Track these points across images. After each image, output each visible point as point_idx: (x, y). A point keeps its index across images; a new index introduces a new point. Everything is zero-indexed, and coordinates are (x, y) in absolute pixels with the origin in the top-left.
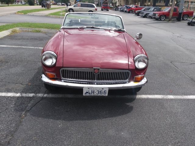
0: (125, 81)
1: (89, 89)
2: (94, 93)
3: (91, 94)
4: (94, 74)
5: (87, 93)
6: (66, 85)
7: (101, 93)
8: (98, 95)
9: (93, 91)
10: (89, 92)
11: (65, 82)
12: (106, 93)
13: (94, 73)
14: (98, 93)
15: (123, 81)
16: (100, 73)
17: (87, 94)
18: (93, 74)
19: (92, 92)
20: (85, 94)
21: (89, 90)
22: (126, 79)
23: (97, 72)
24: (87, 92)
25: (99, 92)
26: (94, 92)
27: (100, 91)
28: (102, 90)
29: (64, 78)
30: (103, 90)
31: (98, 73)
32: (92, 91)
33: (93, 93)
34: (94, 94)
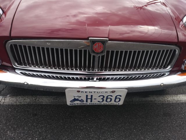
0: (162, 70)
1: (78, 91)
2: (93, 100)
3: (85, 102)
4: (92, 54)
5: (75, 100)
6: (24, 84)
7: (109, 100)
8: (102, 103)
9: (89, 97)
10: (80, 99)
11: (25, 74)
12: (120, 99)
13: (94, 52)
14: (101, 100)
15: (158, 70)
16: (108, 52)
17: (76, 102)
18: (90, 55)
19: (87, 99)
20: (71, 101)
21: (79, 94)
22: (165, 67)
23: (100, 51)
24: (76, 98)
25: (105, 99)
26: (91, 99)
27: (106, 95)
28: (111, 94)
29: (20, 64)
30: (114, 95)
31: (102, 52)
32: (87, 96)
33: (89, 101)
34: (91, 101)
